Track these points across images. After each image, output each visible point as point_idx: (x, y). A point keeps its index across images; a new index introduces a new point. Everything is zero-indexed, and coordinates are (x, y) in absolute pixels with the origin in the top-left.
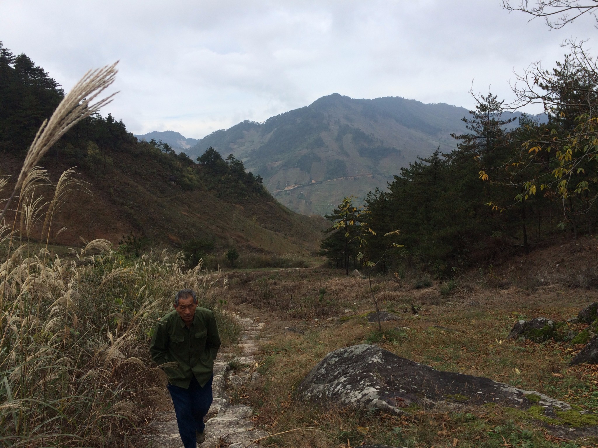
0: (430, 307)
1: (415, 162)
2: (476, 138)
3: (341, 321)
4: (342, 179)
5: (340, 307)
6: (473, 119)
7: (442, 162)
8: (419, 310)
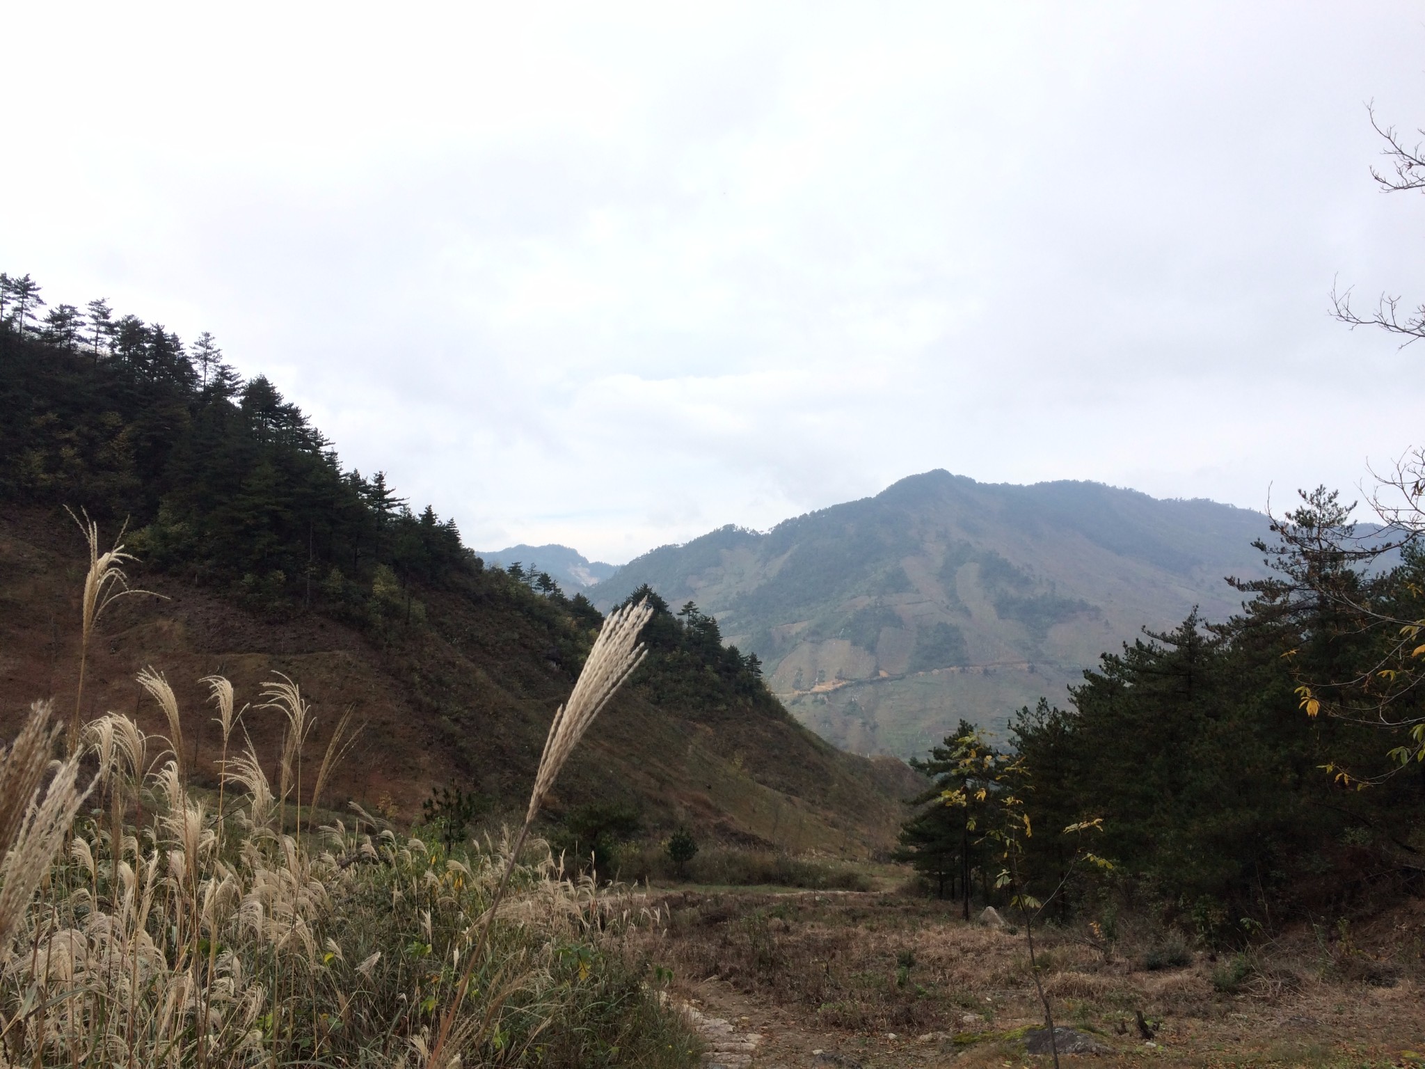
0: (1186, 1022)
1: (1138, 643)
2: (1291, 589)
3: (956, 1044)
4: (953, 672)
5: (950, 1006)
6: (1281, 545)
7: (1205, 645)
8: (1156, 1028)
